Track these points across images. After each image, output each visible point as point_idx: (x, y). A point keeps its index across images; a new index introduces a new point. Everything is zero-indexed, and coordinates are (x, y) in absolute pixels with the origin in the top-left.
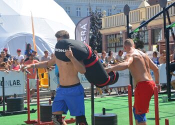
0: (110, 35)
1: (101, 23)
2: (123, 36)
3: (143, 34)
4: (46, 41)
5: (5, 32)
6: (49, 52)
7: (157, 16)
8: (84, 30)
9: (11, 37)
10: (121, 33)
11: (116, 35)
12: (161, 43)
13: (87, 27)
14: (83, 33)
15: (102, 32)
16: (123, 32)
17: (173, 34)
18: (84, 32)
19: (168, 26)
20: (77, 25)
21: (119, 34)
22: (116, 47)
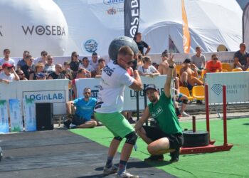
4: (197, 32)
6: (201, 48)
9: (150, 28)
20: (244, 10)
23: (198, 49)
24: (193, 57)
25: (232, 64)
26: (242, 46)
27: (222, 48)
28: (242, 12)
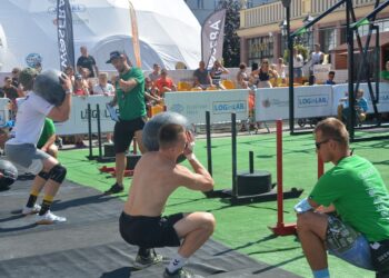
0: (253, 39)
1: (239, 20)
2: (274, 40)
3: (307, 36)
5: (91, 33)
7: (338, 5)
8: (214, 30)
9: (102, 42)
10: (271, 34)
11: (262, 38)
12: (337, 51)
13: (220, 26)
14: (213, 36)
15: (240, 33)
16: (274, 33)
17: (358, 37)
18: (215, 34)
19: (352, 25)
20: (203, 25)
21: (268, 37)
22: (262, 58)
23: (155, 66)
24: (151, 75)
25: (191, 83)
26: (202, 64)
27: (181, 66)
28: (200, 27)
